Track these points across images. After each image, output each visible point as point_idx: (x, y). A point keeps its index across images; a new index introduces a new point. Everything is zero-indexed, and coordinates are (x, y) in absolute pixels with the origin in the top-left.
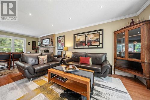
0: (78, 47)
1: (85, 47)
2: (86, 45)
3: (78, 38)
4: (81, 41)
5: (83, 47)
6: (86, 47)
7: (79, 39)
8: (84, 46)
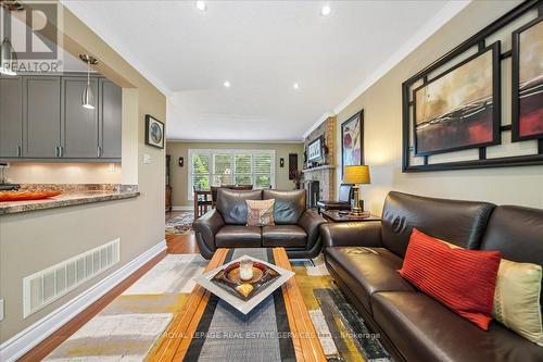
0: (433, 160)
1: (493, 153)
2: (507, 136)
3: (433, 98)
4: (457, 114)
5: (473, 155)
6: (508, 149)
7: (440, 103)
8: (482, 148)
